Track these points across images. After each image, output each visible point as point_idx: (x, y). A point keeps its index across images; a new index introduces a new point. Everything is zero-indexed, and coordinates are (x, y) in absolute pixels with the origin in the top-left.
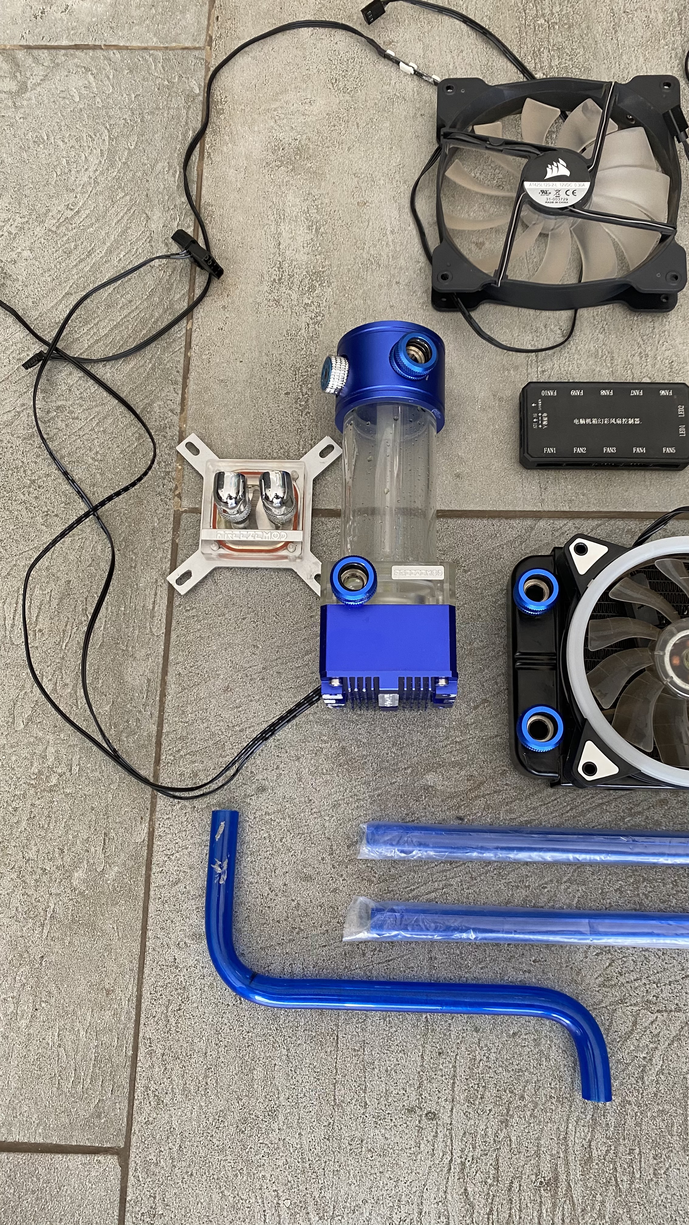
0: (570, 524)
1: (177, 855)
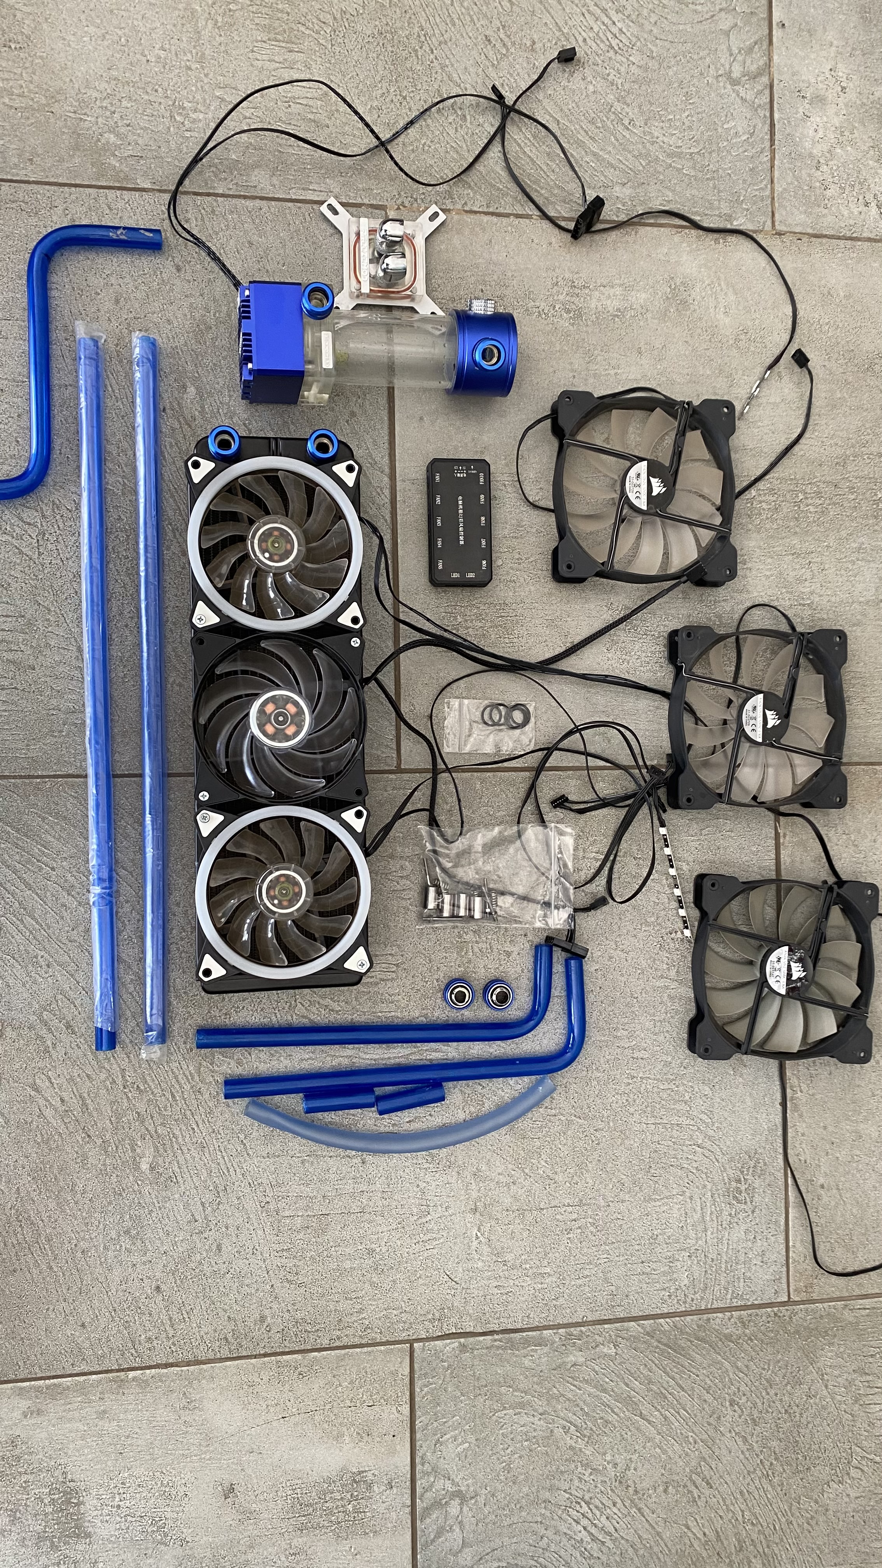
0: (387, 500)
1: (129, 209)
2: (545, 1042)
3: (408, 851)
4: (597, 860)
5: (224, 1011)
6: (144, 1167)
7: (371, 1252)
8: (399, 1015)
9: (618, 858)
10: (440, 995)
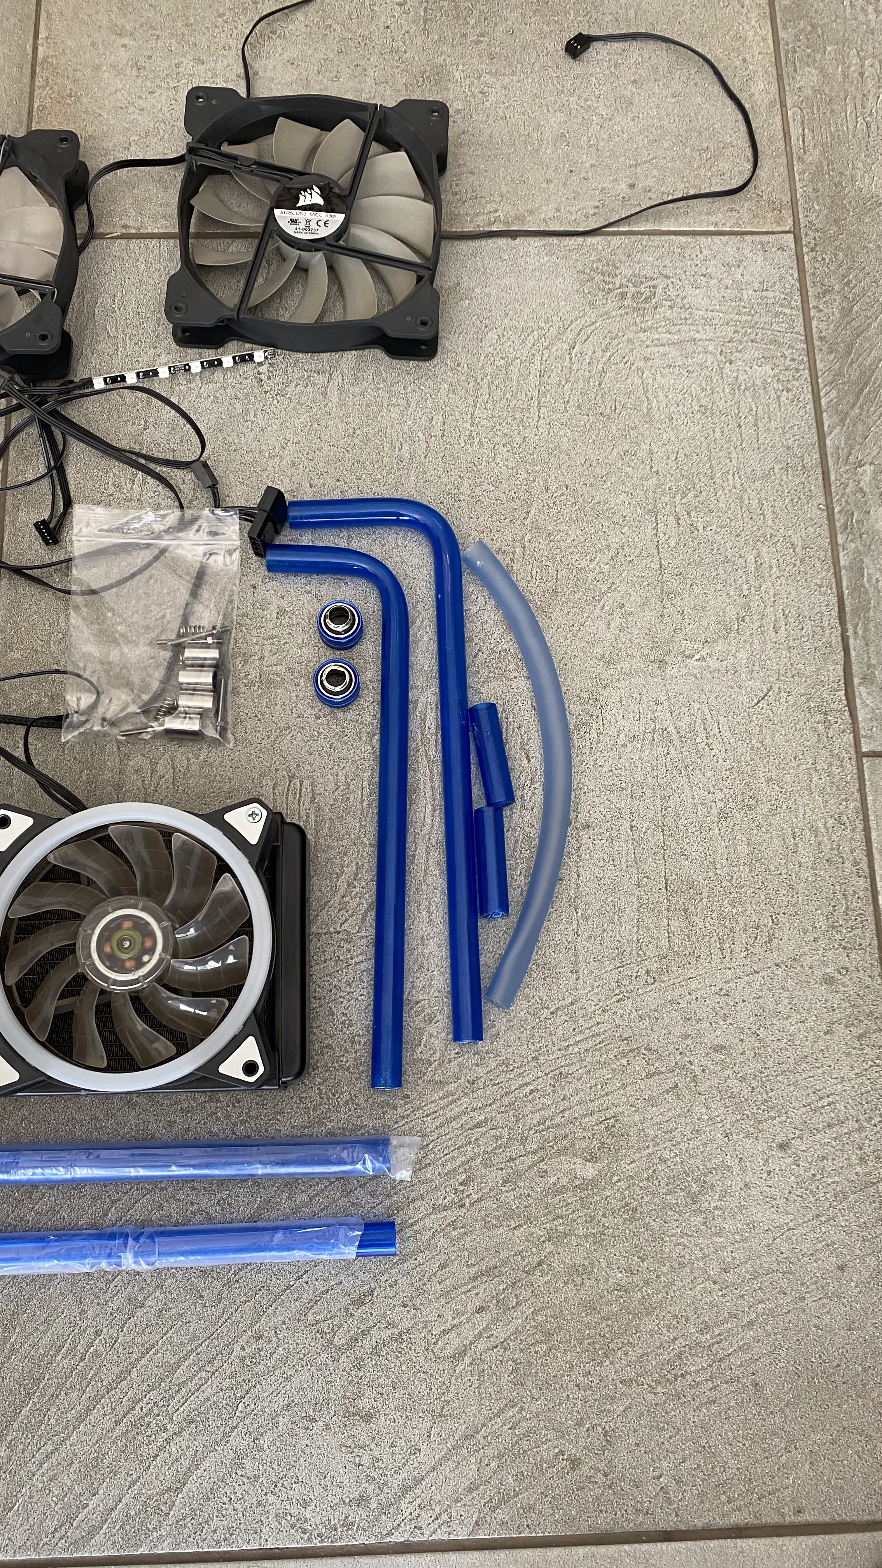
2: (415, 561)
3: (113, 762)
4: (144, 482)
5: (348, 1045)
6: (590, 1171)
7: (723, 815)
8: (367, 774)
9: (144, 452)
10: (340, 714)
